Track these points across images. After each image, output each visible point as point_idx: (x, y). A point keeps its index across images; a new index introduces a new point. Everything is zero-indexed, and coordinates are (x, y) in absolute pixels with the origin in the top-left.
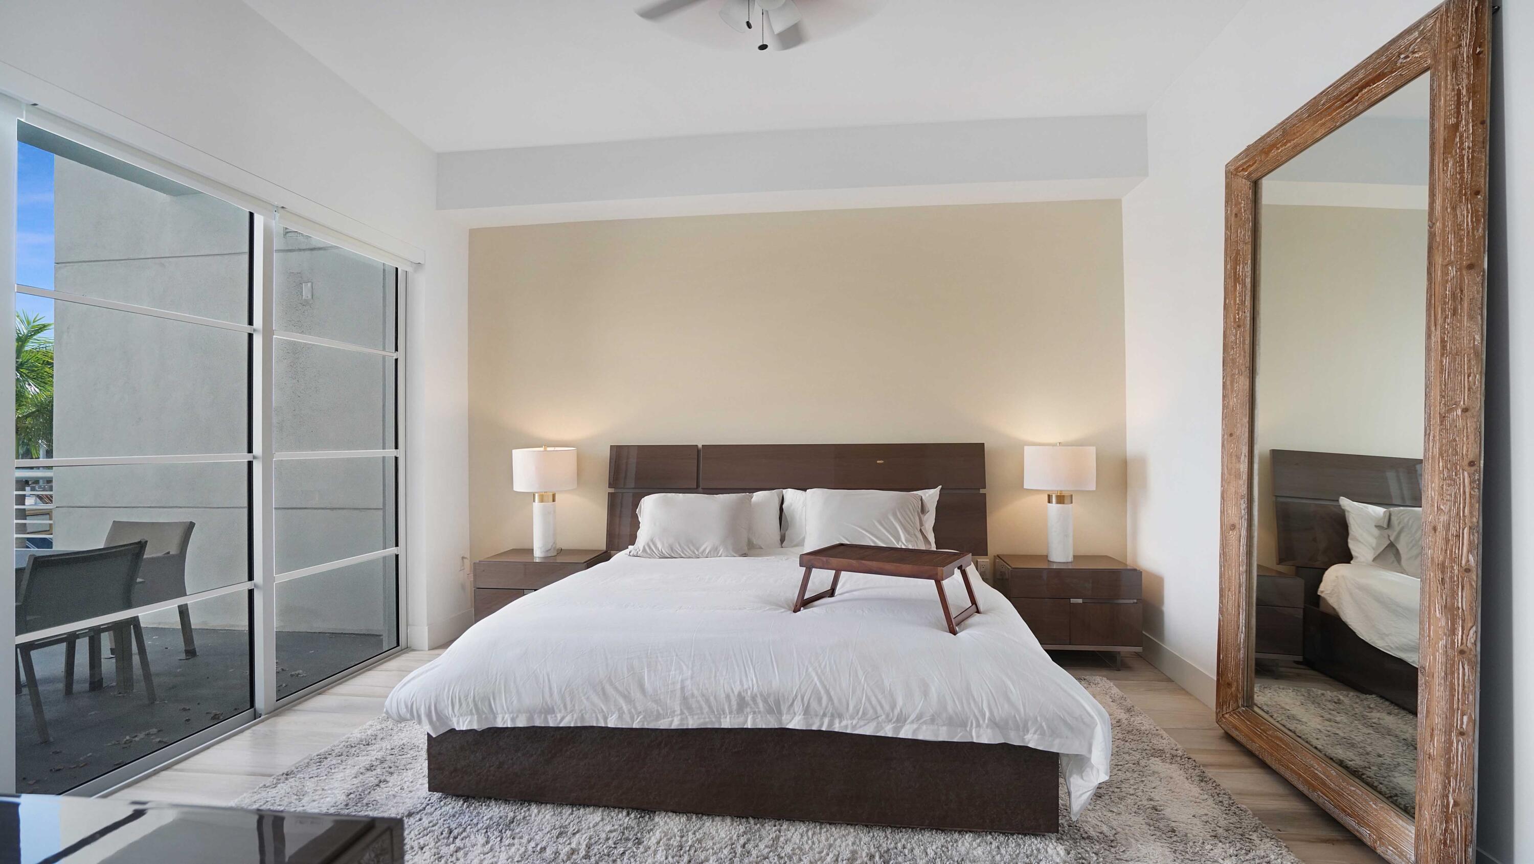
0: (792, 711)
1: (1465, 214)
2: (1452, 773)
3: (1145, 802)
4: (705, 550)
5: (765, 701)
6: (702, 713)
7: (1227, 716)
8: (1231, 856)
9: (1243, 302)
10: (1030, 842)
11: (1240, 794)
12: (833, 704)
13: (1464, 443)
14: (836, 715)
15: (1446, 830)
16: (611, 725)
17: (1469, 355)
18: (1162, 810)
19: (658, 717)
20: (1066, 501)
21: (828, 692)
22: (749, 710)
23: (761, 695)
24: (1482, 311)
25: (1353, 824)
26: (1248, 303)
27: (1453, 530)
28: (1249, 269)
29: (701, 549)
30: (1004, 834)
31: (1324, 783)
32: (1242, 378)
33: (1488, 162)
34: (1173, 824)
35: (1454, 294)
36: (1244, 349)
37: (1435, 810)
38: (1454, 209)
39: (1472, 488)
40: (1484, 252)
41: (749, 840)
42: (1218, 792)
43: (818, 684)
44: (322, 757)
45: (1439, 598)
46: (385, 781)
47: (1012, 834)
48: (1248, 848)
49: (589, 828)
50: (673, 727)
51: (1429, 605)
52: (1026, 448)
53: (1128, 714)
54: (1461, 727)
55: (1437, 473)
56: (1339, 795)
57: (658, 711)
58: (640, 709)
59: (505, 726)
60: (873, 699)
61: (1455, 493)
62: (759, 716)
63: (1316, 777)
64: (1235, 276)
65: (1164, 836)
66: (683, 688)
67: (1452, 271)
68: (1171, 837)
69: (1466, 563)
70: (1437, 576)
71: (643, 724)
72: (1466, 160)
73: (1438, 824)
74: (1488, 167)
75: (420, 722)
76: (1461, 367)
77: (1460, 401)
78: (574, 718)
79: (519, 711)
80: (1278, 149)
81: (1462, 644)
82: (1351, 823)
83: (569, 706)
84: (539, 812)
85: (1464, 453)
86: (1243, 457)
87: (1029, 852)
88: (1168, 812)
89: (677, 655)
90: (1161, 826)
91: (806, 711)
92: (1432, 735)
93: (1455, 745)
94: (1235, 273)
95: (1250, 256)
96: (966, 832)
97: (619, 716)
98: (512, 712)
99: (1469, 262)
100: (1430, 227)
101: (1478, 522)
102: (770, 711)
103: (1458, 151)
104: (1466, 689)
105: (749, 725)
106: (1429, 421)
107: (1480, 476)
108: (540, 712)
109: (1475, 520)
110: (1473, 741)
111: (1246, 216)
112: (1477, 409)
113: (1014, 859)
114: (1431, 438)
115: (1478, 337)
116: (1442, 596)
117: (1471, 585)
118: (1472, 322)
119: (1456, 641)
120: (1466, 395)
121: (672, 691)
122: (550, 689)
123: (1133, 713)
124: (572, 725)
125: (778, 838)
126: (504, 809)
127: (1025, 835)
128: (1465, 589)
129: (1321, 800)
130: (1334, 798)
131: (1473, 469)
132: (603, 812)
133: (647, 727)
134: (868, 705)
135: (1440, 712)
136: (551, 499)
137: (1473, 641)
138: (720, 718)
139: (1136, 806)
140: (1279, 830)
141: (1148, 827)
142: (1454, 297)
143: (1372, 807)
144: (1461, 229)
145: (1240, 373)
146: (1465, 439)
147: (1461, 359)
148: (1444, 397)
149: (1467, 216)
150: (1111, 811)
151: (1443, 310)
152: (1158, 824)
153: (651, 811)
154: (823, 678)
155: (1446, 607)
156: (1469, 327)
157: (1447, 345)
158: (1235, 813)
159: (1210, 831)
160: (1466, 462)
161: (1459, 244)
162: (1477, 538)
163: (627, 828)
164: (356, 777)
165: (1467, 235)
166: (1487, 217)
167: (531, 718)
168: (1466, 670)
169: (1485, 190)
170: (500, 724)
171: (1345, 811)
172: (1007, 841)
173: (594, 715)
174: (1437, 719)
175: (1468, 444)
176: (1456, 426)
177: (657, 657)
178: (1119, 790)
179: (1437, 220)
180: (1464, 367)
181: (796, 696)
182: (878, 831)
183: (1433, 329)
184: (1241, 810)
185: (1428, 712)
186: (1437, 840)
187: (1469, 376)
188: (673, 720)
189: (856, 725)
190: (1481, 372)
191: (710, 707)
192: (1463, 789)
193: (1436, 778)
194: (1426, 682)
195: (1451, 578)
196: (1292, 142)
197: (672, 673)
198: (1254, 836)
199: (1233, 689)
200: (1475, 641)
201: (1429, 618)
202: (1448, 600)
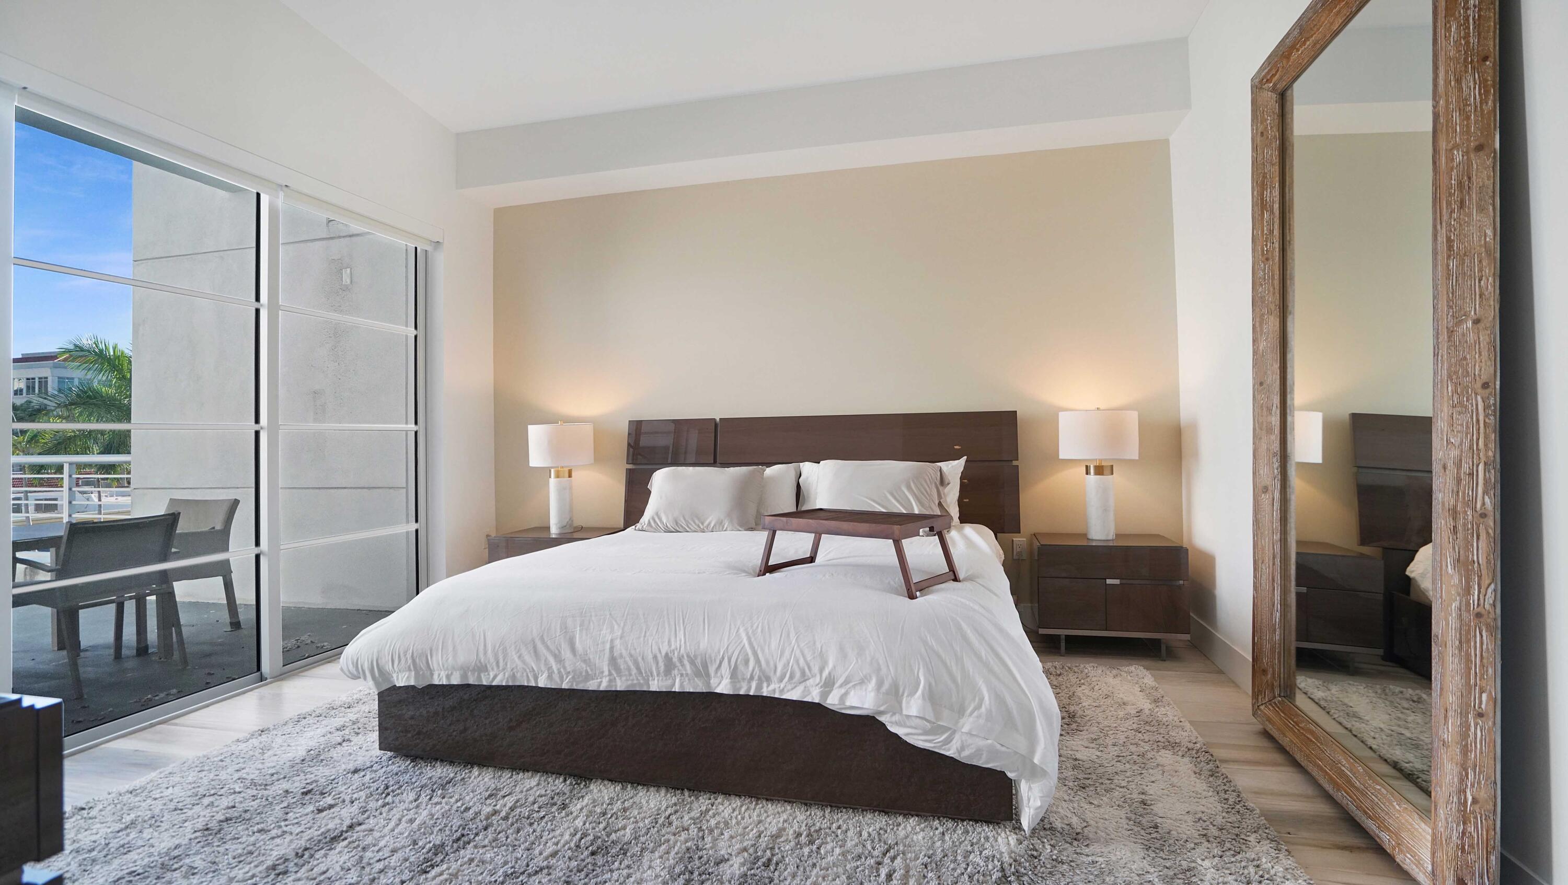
0: (719, 674)
1: (1471, 87)
2: (1470, 763)
3: (1135, 796)
4: (709, 524)
5: (692, 662)
6: (630, 675)
7: (1262, 707)
8: (1214, 857)
9: (1271, 232)
10: (980, 830)
11: (1256, 793)
12: (760, 666)
13: (1475, 362)
14: (763, 679)
15: (1464, 833)
16: (541, 685)
17: (1480, 254)
18: (1151, 804)
19: (588, 677)
20: (1105, 472)
21: (755, 654)
22: (676, 672)
23: (688, 656)
24: (1494, 201)
25: (1374, 827)
26: (1276, 232)
27: (1465, 468)
28: (1277, 193)
29: (705, 524)
30: (953, 819)
31: (1349, 781)
32: (1272, 318)
33: (1497, 21)
34: (1159, 820)
35: (1461, 182)
36: (1273, 285)
37: (1451, 809)
38: (1459, 81)
39: (1486, 416)
40: (1495, 129)
41: (676, 812)
42: (1227, 789)
43: (747, 646)
44: (302, 716)
45: (1451, 550)
46: (349, 740)
47: (963, 820)
48: (1237, 849)
49: (522, 792)
50: (601, 689)
51: (1441, 559)
52: (1061, 414)
53: (1153, 705)
54: (1480, 707)
55: (1446, 399)
56: (1363, 794)
57: (587, 671)
58: (569, 669)
59: (441, 683)
60: (802, 661)
61: (1467, 423)
62: (687, 679)
63: (1342, 774)
64: (1262, 203)
65: (1142, 832)
66: (612, 648)
67: (1458, 156)
68: (1150, 834)
69: (1481, 507)
70: (1448, 524)
71: (572, 684)
72: (1471, 21)
73: (1455, 826)
74: (1498, 27)
75: (365, 679)
76: (1471, 270)
77: (1470, 311)
78: (506, 676)
79: (453, 668)
80: (1298, 50)
81: (1478, 605)
82: (1370, 825)
83: (501, 664)
84: (479, 775)
85: (1477, 373)
86: (1274, 409)
87: (975, 840)
88: (1158, 808)
89: (610, 614)
90: (1144, 821)
91: (734, 675)
92: (1446, 717)
93: (1473, 729)
94: (1262, 199)
95: (1277, 179)
96: (912, 816)
97: (549, 676)
98: (447, 669)
99: (1477, 143)
100: (1434, 107)
101: (1494, 457)
102: (698, 674)
103: (1462, 11)
104: (1485, 661)
105: (677, 689)
106: (1438, 339)
107: (1495, 400)
108: (473, 670)
109: (1490, 454)
110: (1494, 723)
111: (1273, 133)
112: (1491, 319)
113: (956, 846)
114: (1440, 358)
115: (1489, 232)
116: (1454, 548)
117: (1488, 533)
118: (1482, 215)
119: (1471, 602)
120: (1477, 303)
121: (600, 651)
122: (485, 646)
123: (1160, 703)
124: (504, 684)
125: (707, 811)
126: (447, 770)
127: (977, 821)
128: (1481, 538)
129: (1345, 802)
130: (1357, 798)
131: (1488, 391)
132: (541, 777)
133: (575, 688)
134: (795, 667)
135: (1455, 689)
136: (567, 475)
137: (1492, 602)
138: (648, 680)
139: (1122, 799)
140: (1289, 833)
141: (1127, 821)
142: (1461, 186)
143: (1395, 808)
144: (1467, 105)
145: (1270, 313)
146: (1477, 356)
147: (1471, 261)
148: (1451, 307)
149: (1475, 88)
150: (1091, 803)
151: (1449, 204)
152: (1141, 819)
153: (588, 779)
154: (753, 639)
155: (1458, 560)
156: (1480, 221)
157: (1453, 245)
158: (1238, 812)
159: (1201, 829)
160: (1479, 385)
161: (1465, 123)
162: (1493, 476)
163: (558, 794)
164: (324, 736)
165: (1475, 110)
166: (1498, 86)
167: (464, 676)
168: (1484, 638)
169: (1495, 54)
170: (436, 682)
171: (1366, 813)
172: (956, 827)
173: (525, 674)
174: (1451, 698)
175: (1481, 362)
176: (1467, 342)
177: (591, 616)
178: (1109, 782)
179: (1440, 97)
180: (1475, 270)
181: (723, 658)
182: (816, 810)
183: (1439, 227)
184: (1248, 809)
185: (1441, 689)
186: (1454, 845)
187: (1480, 280)
188: (601, 682)
189: (783, 689)
190: (1494, 274)
191: (638, 668)
192: (1483, 782)
193: (1451, 769)
194: (1439, 652)
195: (1465, 525)
196: (1311, 40)
197: (604, 632)
198: (1252, 838)
199: (1269, 676)
200: (1494, 602)
201: (1441, 575)
202: (1462, 552)
